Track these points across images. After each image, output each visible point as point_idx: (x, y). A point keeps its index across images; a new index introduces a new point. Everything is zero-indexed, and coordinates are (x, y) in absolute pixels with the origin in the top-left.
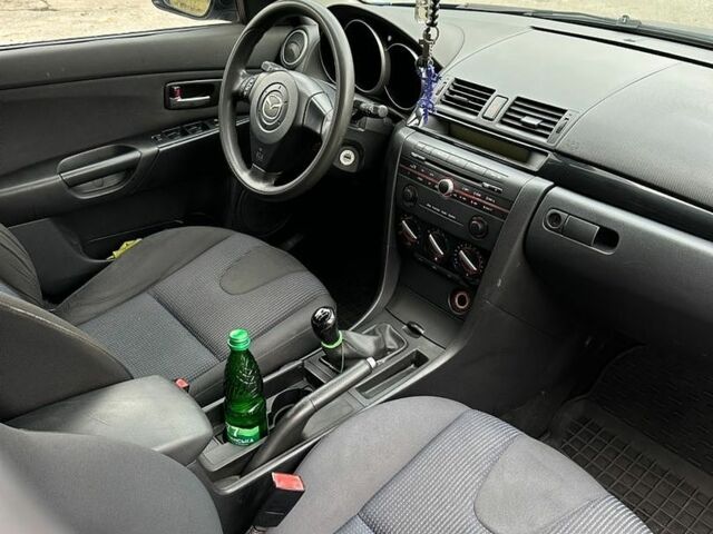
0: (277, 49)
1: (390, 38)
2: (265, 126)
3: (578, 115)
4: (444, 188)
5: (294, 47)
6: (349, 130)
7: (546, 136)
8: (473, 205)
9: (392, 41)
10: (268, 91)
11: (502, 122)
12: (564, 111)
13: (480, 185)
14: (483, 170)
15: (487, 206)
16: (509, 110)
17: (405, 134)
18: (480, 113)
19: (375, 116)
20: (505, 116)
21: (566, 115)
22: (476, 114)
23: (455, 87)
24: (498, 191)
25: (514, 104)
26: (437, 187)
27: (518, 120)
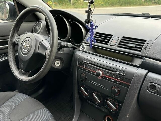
0: (32, 28)
1: (70, 20)
2: (24, 54)
3: (152, 42)
4: (98, 74)
5: (37, 28)
6: (57, 53)
7: (140, 51)
8: (112, 81)
9: (71, 21)
10: (25, 40)
11: (118, 47)
12: (145, 41)
13: (114, 73)
14: (115, 66)
15: (118, 82)
16: (121, 42)
17: (79, 53)
18: (109, 44)
19: (67, 47)
20: (119, 44)
21: (146, 42)
22: (107, 44)
23: (96, 35)
24: (123, 75)
25: (122, 39)
26: (95, 74)
27: (126, 45)
